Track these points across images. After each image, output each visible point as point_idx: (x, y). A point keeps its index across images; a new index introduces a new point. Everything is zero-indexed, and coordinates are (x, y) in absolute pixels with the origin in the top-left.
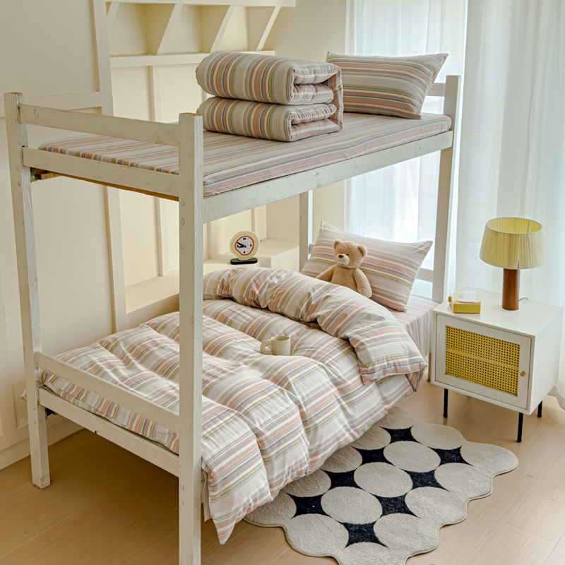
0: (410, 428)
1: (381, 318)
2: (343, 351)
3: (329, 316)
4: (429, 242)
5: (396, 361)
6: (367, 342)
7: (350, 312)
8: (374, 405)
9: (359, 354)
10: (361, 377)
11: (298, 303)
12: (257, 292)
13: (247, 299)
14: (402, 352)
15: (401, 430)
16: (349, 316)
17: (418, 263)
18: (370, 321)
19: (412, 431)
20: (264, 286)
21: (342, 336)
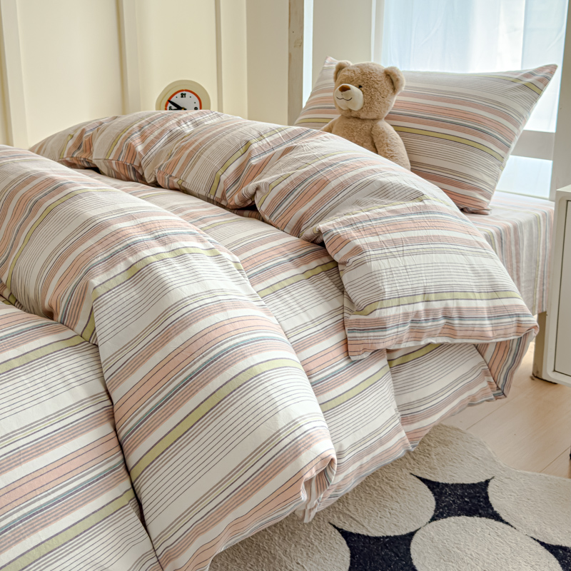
0: (487, 482)
1: (418, 196)
2: (304, 268)
3: (281, 186)
4: (547, 67)
5: (451, 304)
6: (372, 245)
7: (336, 177)
8: (379, 422)
9: (346, 278)
10: (346, 342)
11: (216, 164)
12: (140, 148)
13: (118, 164)
14: (469, 282)
15: (463, 485)
16: (334, 184)
17: (521, 110)
18: (386, 201)
19: (490, 490)
20: (158, 138)
21: (308, 232)
